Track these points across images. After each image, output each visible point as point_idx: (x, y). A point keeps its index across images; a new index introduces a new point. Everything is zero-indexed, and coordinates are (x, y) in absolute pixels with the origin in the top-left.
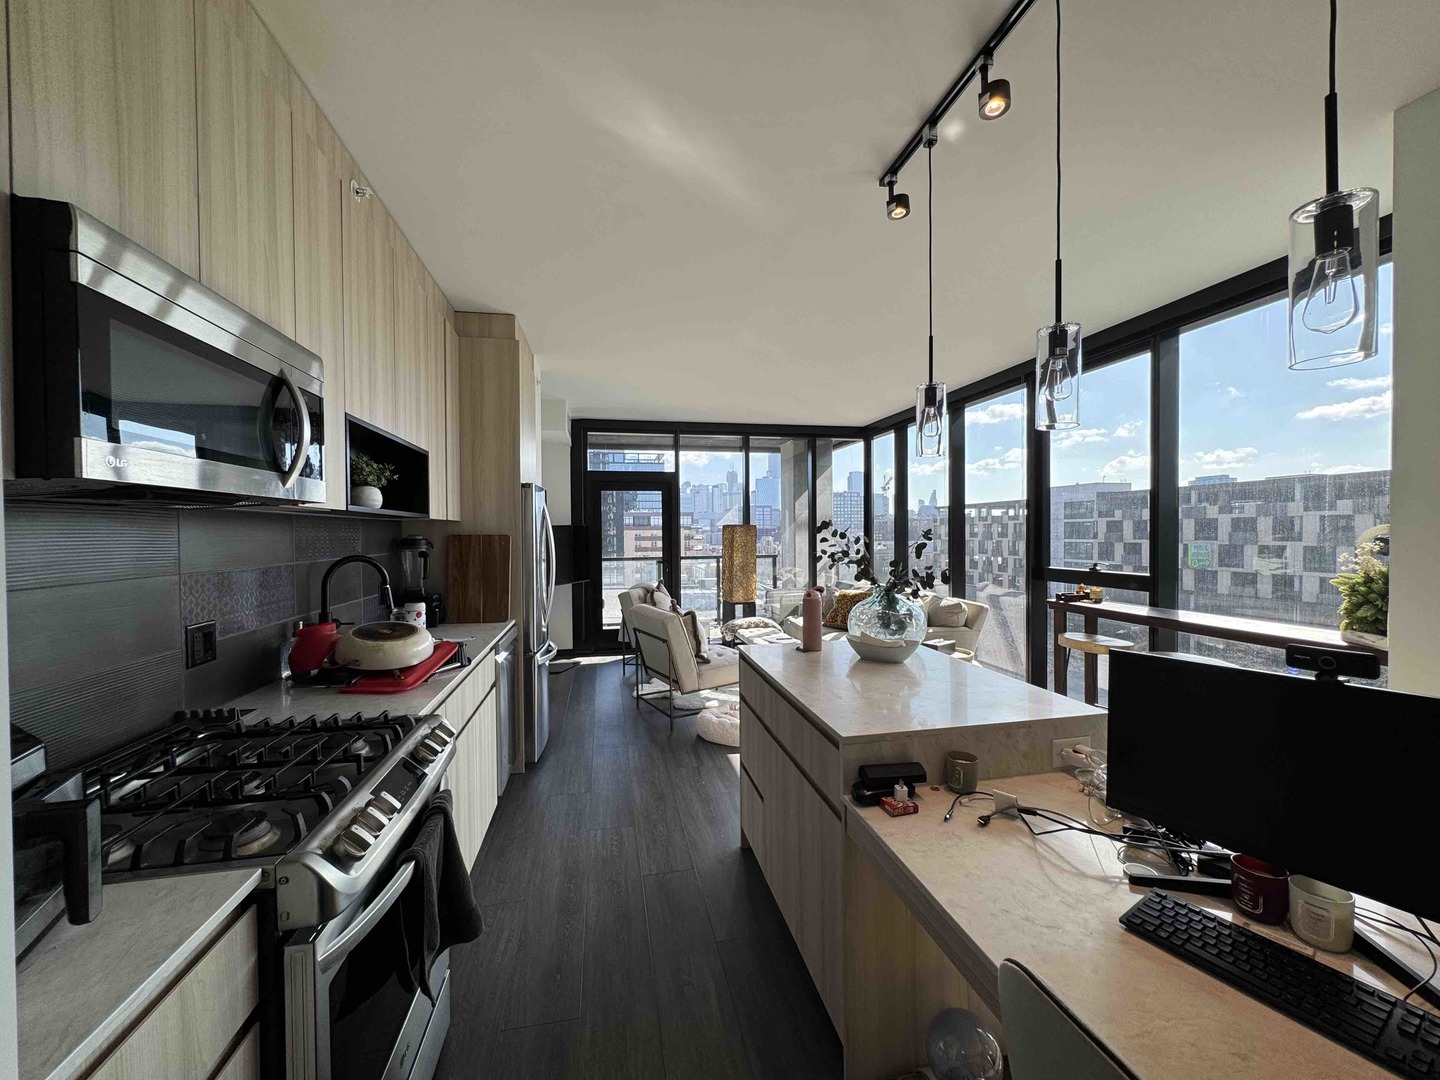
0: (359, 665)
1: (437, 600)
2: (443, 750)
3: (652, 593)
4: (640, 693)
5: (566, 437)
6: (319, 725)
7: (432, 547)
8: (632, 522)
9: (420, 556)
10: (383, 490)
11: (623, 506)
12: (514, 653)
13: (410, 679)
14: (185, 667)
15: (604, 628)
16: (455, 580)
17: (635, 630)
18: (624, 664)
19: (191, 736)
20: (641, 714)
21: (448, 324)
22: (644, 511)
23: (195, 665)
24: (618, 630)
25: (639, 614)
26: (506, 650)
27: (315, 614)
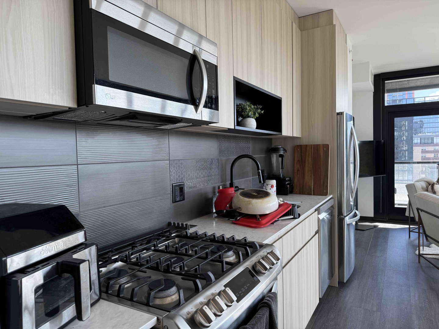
0: (241, 210)
1: (288, 180)
2: (277, 263)
3: (433, 185)
4: (421, 252)
5: (370, 85)
6: (226, 240)
7: (286, 152)
8: (419, 141)
9: (280, 157)
10: (256, 120)
11: (412, 131)
12: (331, 214)
13: (264, 221)
14: (172, 202)
15: (396, 206)
16: (298, 170)
17: (418, 209)
18: (410, 231)
19: (169, 234)
20: (421, 267)
21: (294, 24)
22: (429, 134)
23: (176, 202)
24: (405, 209)
25: (421, 199)
26: (326, 211)
27: (228, 183)
